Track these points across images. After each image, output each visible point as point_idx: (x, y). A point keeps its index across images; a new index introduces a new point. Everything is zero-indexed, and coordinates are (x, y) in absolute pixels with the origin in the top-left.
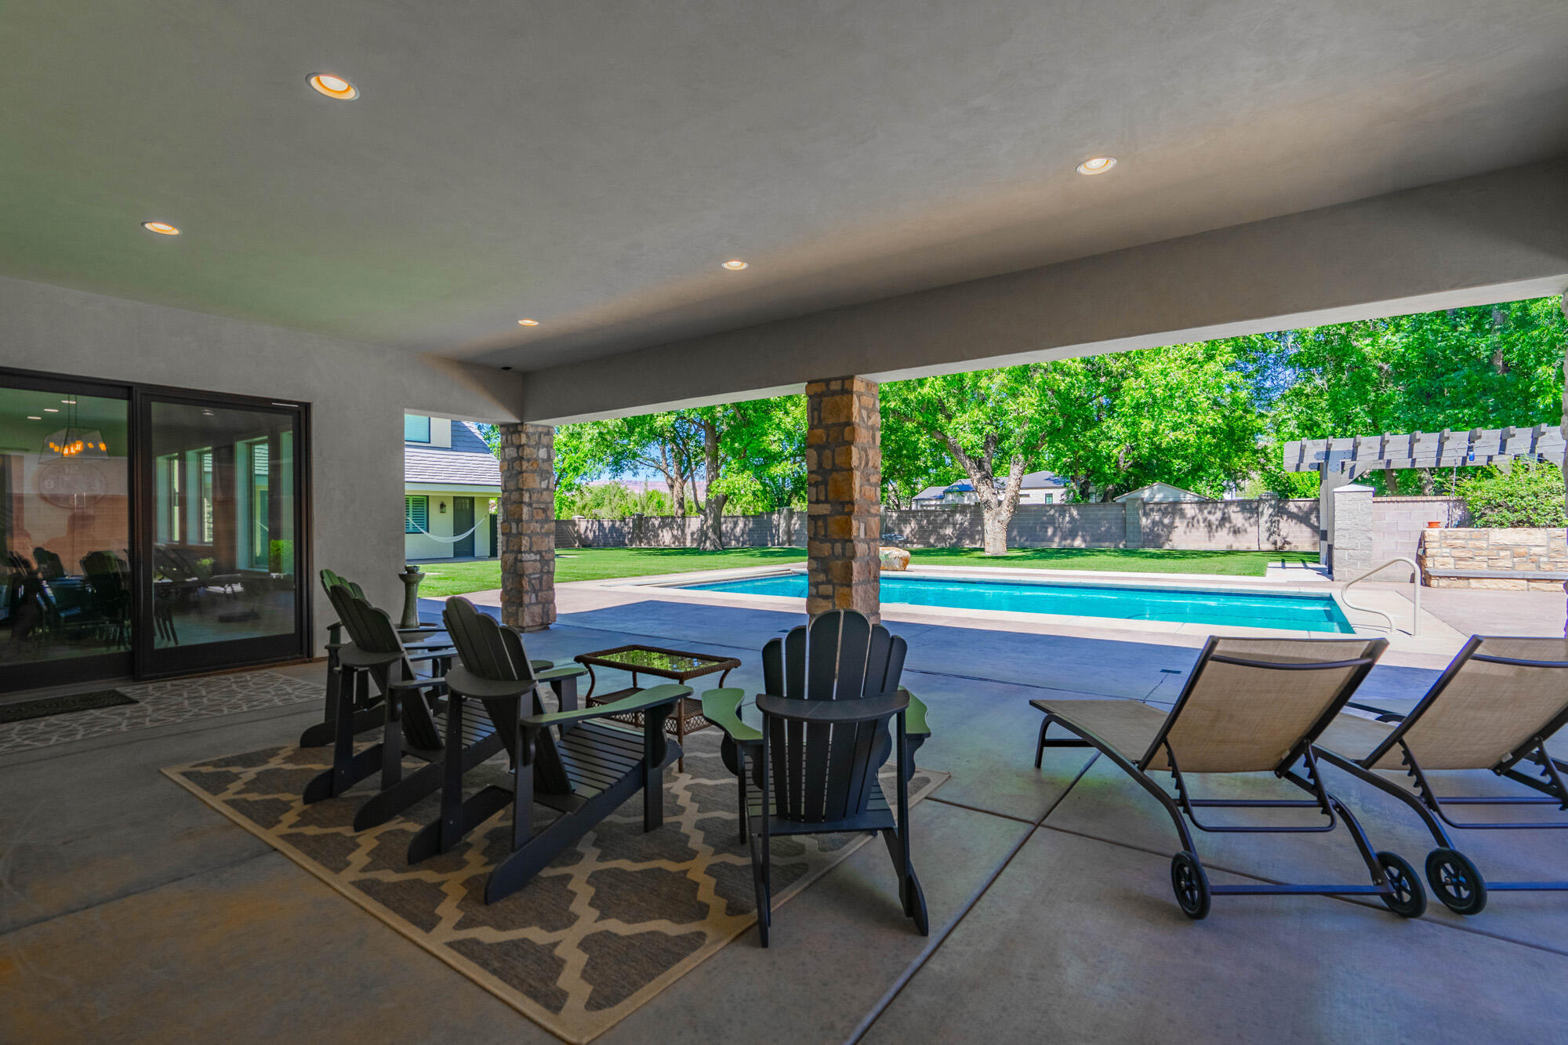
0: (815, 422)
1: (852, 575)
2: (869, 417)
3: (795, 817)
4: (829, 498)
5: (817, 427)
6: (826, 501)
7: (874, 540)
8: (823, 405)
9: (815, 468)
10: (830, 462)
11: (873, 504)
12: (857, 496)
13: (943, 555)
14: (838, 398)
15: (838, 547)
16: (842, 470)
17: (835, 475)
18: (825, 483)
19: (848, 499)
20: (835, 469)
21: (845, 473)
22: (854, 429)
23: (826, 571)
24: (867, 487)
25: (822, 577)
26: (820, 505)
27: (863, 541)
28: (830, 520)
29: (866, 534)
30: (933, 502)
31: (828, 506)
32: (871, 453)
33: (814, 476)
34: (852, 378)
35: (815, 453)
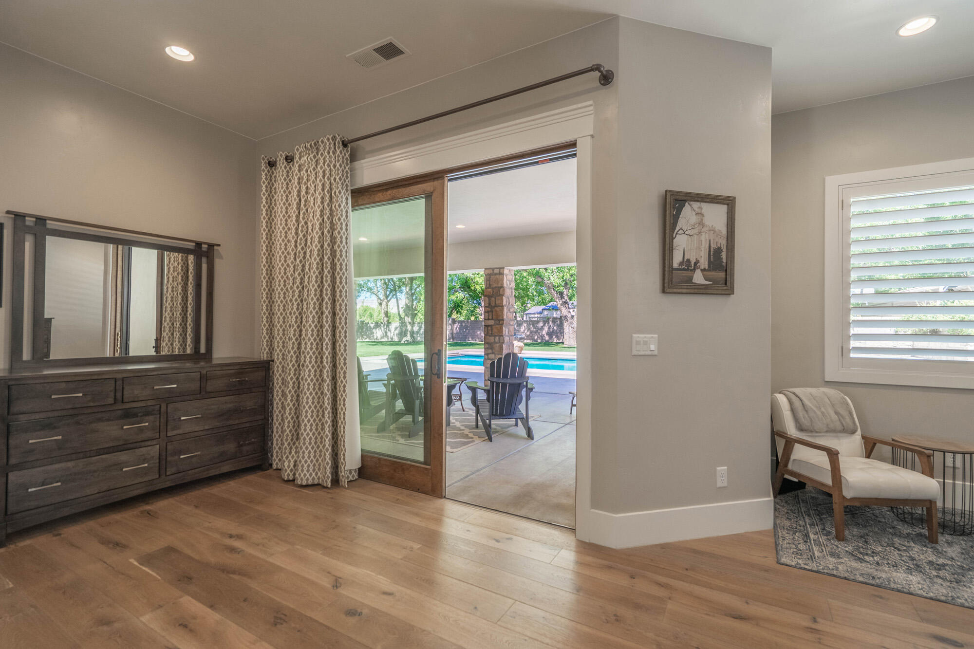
0: (488, 286)
1: (503, 350)
2: (510, 284)
3: (496, 415)
4: (494, 318)
5: (488, 288)
6: (492, 319)
7: (512, 336)
8: (491, 279)
9: (487, 305)
10: (494, 303)
11: (512, 321)
12: (505, 317)
13: (542, 346)
14: (497, 276)
15: (497, 338)
16: (499, 306)
17: (496, 308)
18: (492, 311)
19: (501, 318)
20: (496, 306)
21: (500, 308)
22: (504, 290)
23: (492, 348)
24: (509, 313)
25: (490, 351)
26: (490, 321)
27: (508, 336)
28: (493, 327)
29: (508, 333)
30: (536, 316)
31: (493, 321)
32: (511, 299)
33: (487, 308)
34: (503, 268)
35: (487, 299)
